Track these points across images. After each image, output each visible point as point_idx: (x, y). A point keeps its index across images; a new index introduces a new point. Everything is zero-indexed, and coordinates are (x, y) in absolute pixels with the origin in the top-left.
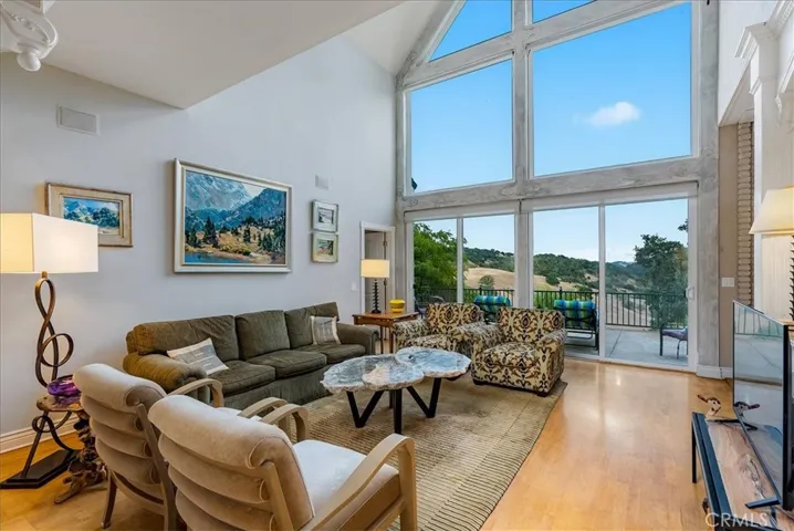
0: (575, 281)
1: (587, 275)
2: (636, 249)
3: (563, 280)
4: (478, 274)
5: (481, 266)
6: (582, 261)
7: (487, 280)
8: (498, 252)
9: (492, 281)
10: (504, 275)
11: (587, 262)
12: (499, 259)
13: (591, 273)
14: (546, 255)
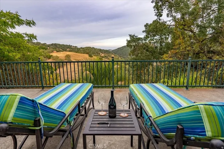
0: (97, 56)
1: (101, 54)
2: (127, 40)
3: (94, 56)
4: (64, 54)
5: (65, 51)
6: (99, 49)
7: (68, 56)
8: (71, 46)
9: (70, 56)
10: (74, 54)
11: (101, 49)
12: (72, 48)
13: (102, 53)
14: (88, 47)
